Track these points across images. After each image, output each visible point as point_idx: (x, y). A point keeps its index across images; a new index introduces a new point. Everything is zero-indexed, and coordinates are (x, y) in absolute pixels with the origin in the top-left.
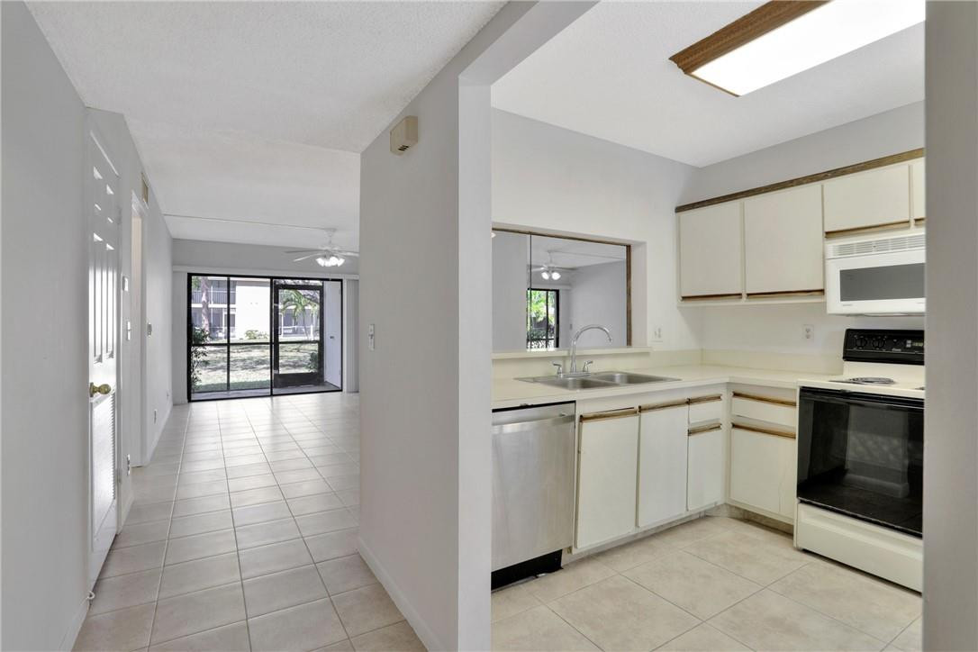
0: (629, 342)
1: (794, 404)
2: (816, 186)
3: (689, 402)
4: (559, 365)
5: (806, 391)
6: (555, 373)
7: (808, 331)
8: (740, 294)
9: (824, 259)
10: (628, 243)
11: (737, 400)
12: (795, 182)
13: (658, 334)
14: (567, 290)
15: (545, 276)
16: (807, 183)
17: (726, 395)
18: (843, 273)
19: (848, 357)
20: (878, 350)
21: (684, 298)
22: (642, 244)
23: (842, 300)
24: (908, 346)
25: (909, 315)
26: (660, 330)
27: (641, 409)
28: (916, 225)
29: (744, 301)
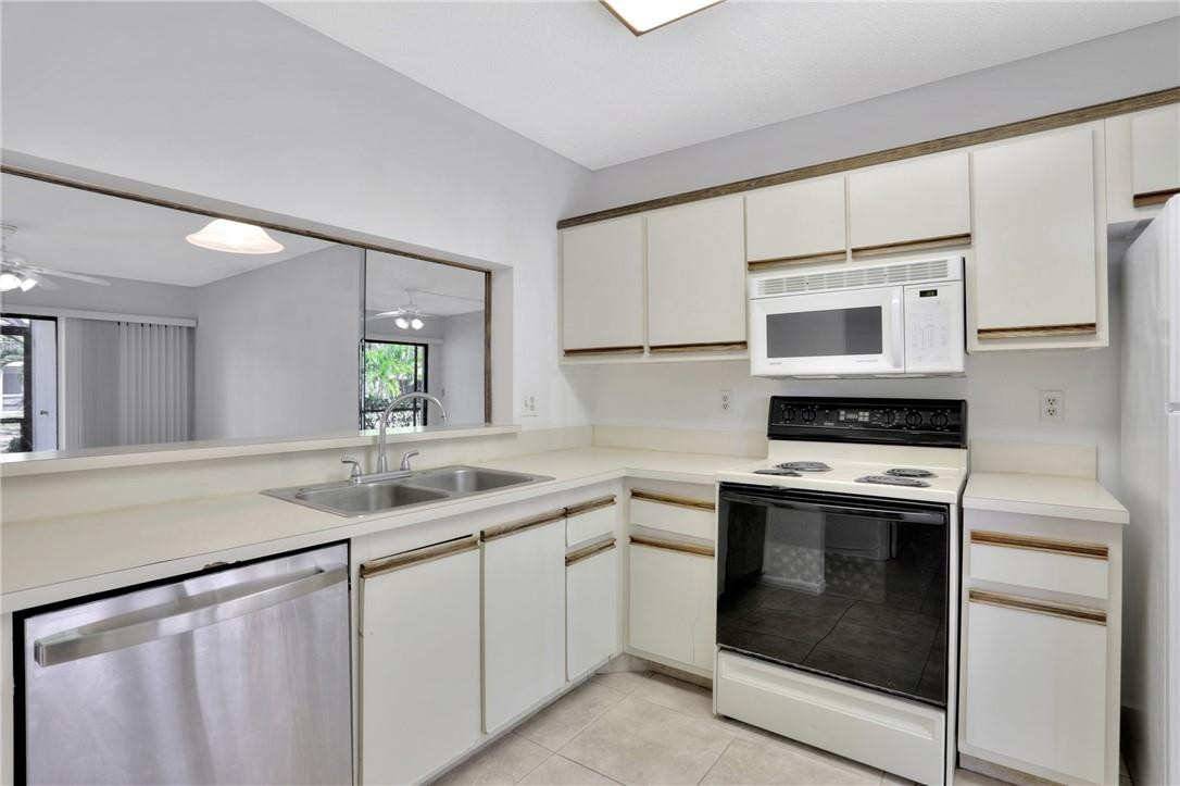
0: (488, 418)
1: (712, 507)
2: (735, 199)
3: (567, 513)
4: (356, 464)
5: (727, 488)
6: (348, 477)
7: (725, 398)
8: (641, 348)
9: (747, 299)
10: (486, 267)
11: (637, 502)
12: (710, 193)
13: (531, 404)
14: (439, 345)
15: (402, 324)
16: (726, 193)
17: (621, 496)
18: (770, 318)
19: (774, 435)
20: (808, 425)
21: (569, 353)
22: (507, 269)
23: (769, 357)
24: (842, 418)
25: (843, 377)
26: (532, 399)
27: (484, 537)
28: (853, 257)
29: (646, 357)
